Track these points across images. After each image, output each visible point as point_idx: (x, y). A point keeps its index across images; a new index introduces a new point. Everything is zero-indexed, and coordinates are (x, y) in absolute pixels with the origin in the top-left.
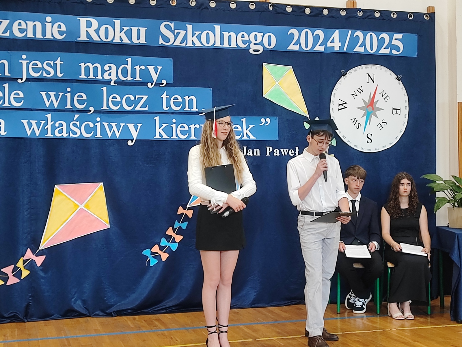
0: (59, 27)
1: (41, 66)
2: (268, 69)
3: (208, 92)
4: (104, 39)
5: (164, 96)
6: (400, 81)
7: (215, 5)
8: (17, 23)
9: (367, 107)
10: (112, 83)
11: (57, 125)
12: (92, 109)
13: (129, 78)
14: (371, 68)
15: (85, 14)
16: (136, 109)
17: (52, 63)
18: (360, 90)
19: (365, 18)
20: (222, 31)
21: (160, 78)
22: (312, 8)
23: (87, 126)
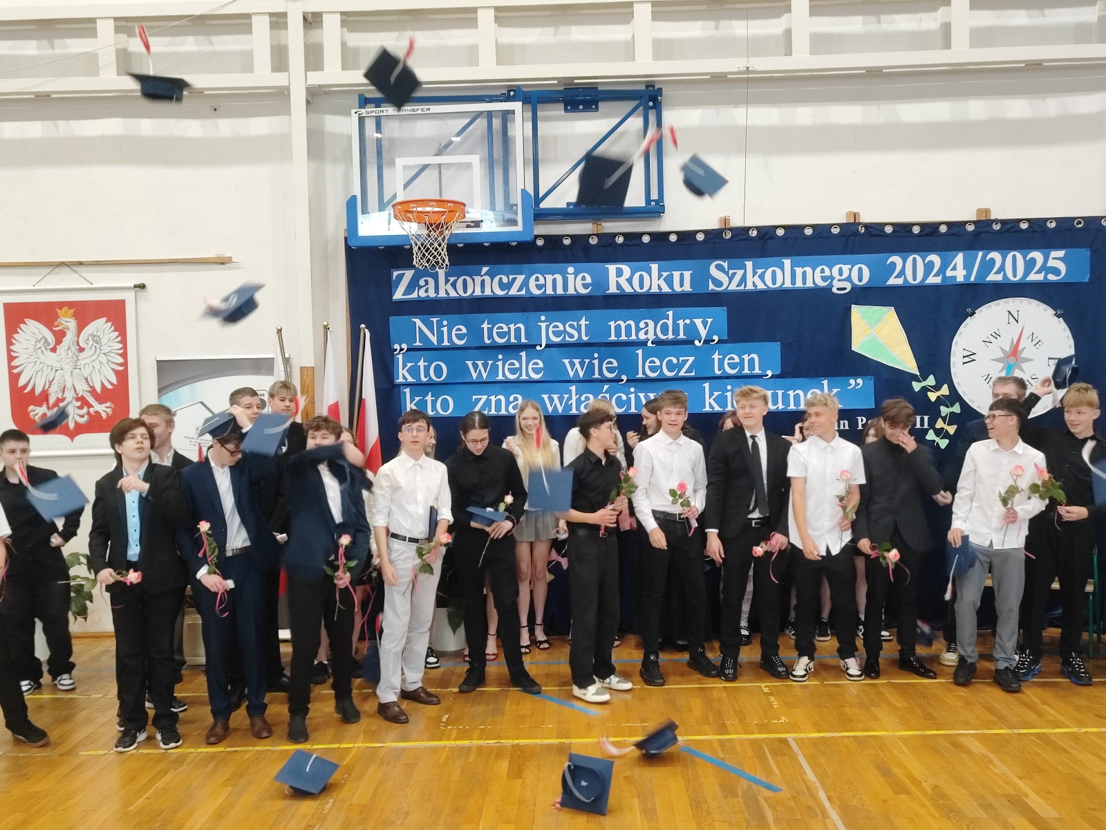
0: (584, 278)
1: (563, 329)
2: (858, 314)
3: (775, 348)
4: (638, 290)
5: (716, 356)
6: (1061, 319)
7: (783, 233)
8: (533, 278)
9: (1008, 357)
10: (649, 344)
11: (583, 398)
12: (624, 377)
13: (670, 336)
14: (1014, 302)
15: (615, 260)
16: (680, 375)
17: (575, 324)
18: (996, 335)
19: (1005, 232)
20: (792, 266)
21: (710, 333)
22: (923, 226)
23: (619, 400)
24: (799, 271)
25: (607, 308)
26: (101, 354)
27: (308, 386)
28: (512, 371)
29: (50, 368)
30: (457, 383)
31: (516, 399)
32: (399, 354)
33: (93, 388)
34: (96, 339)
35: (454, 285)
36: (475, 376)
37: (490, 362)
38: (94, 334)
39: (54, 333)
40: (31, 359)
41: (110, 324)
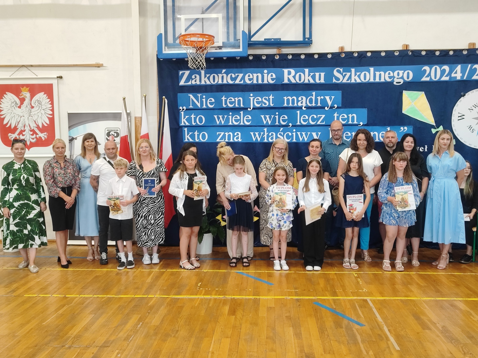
0: (272, 76)
1: (261, 100)
2: (406, 95)
3: (364, 111)
4: (298, 82)
5: (336, 115)
7: (371, 54)
8: (247, 75)
10: (303, 108)
11: (270, 134)
12: (290, 124)
13: (314, 105)
15: (287, 67)
16: (317, 124)
17: (267, 98)
18: (476, 106)
20: (375, 71)
21: (333, 103)
22: (441, 51)
23: (288, 135)
24: (378, 74)
25: (283, 91)
26: (42, 110)
27: (138, 126)
28: (236, 121)
29: (18, 116)
30: (209, 126)
31: (238, 134)
32: (182, 111)
33: (38, 125)
34: (39, 102)
35: (209, 78)
36: (218, 123)
37: (226, 116)
38: (39, 100)
39: (19, 99)
40: (9, 111)
41: (46, 95)
